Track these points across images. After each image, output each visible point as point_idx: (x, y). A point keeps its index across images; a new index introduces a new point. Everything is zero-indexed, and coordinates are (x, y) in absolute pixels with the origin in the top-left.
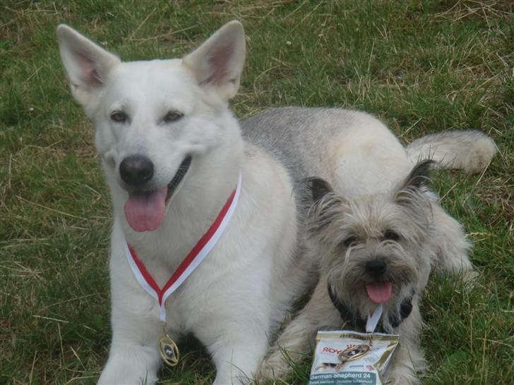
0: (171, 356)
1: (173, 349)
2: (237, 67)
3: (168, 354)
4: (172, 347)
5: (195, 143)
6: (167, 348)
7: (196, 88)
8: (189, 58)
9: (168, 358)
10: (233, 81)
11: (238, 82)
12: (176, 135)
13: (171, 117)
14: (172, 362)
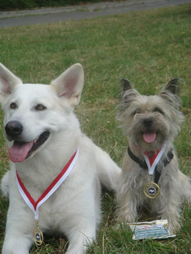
0: (38, 239)
1: (40, 235)
2: (79, 89)
3: (37, 239)
4: (40, 234)
5: (52, 124)
6: (37, 235)
7: (56, 97)
8: (54, 82)
9: (37, 241)
10: (77, 96)
11: (80, 97)
12: (42, 118)
13: (39, 107)
14: (39, 243)
